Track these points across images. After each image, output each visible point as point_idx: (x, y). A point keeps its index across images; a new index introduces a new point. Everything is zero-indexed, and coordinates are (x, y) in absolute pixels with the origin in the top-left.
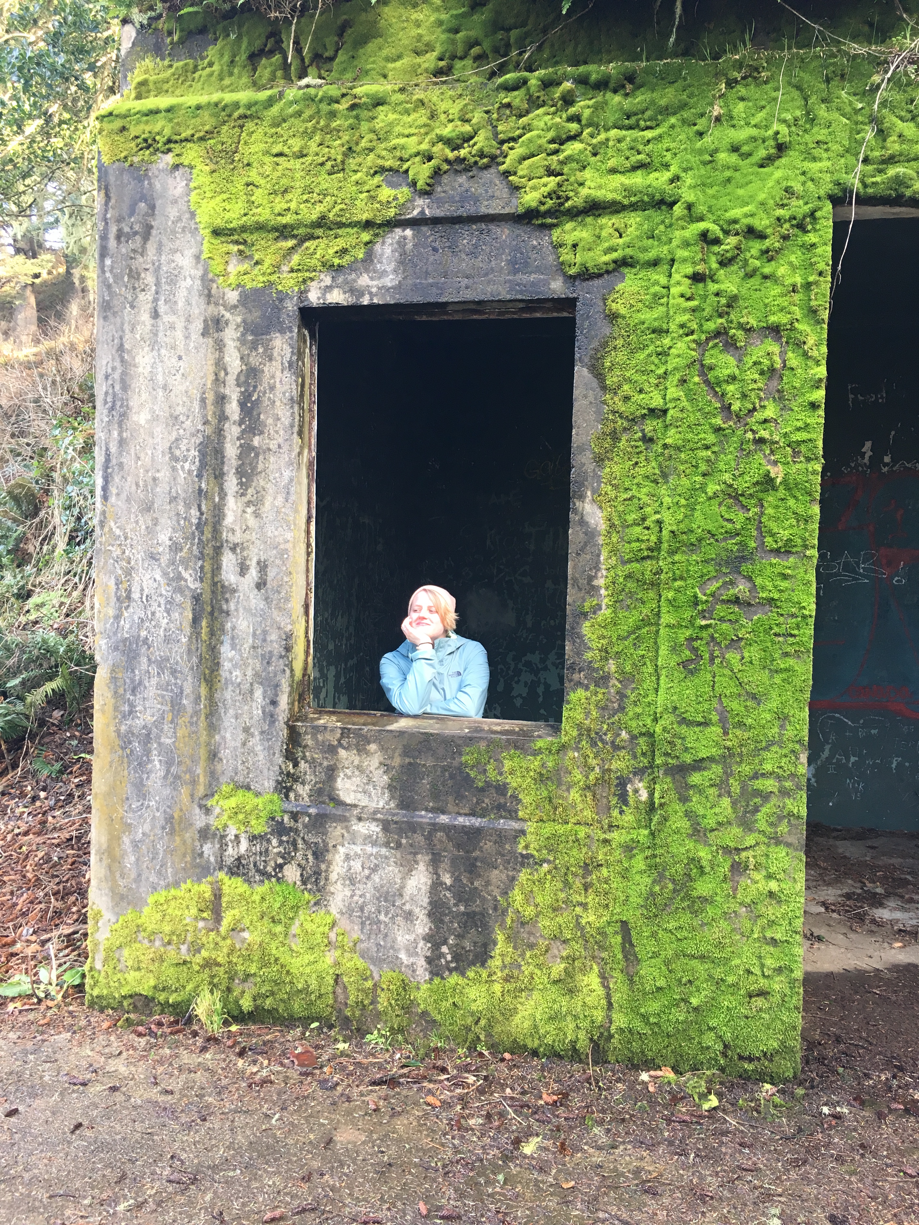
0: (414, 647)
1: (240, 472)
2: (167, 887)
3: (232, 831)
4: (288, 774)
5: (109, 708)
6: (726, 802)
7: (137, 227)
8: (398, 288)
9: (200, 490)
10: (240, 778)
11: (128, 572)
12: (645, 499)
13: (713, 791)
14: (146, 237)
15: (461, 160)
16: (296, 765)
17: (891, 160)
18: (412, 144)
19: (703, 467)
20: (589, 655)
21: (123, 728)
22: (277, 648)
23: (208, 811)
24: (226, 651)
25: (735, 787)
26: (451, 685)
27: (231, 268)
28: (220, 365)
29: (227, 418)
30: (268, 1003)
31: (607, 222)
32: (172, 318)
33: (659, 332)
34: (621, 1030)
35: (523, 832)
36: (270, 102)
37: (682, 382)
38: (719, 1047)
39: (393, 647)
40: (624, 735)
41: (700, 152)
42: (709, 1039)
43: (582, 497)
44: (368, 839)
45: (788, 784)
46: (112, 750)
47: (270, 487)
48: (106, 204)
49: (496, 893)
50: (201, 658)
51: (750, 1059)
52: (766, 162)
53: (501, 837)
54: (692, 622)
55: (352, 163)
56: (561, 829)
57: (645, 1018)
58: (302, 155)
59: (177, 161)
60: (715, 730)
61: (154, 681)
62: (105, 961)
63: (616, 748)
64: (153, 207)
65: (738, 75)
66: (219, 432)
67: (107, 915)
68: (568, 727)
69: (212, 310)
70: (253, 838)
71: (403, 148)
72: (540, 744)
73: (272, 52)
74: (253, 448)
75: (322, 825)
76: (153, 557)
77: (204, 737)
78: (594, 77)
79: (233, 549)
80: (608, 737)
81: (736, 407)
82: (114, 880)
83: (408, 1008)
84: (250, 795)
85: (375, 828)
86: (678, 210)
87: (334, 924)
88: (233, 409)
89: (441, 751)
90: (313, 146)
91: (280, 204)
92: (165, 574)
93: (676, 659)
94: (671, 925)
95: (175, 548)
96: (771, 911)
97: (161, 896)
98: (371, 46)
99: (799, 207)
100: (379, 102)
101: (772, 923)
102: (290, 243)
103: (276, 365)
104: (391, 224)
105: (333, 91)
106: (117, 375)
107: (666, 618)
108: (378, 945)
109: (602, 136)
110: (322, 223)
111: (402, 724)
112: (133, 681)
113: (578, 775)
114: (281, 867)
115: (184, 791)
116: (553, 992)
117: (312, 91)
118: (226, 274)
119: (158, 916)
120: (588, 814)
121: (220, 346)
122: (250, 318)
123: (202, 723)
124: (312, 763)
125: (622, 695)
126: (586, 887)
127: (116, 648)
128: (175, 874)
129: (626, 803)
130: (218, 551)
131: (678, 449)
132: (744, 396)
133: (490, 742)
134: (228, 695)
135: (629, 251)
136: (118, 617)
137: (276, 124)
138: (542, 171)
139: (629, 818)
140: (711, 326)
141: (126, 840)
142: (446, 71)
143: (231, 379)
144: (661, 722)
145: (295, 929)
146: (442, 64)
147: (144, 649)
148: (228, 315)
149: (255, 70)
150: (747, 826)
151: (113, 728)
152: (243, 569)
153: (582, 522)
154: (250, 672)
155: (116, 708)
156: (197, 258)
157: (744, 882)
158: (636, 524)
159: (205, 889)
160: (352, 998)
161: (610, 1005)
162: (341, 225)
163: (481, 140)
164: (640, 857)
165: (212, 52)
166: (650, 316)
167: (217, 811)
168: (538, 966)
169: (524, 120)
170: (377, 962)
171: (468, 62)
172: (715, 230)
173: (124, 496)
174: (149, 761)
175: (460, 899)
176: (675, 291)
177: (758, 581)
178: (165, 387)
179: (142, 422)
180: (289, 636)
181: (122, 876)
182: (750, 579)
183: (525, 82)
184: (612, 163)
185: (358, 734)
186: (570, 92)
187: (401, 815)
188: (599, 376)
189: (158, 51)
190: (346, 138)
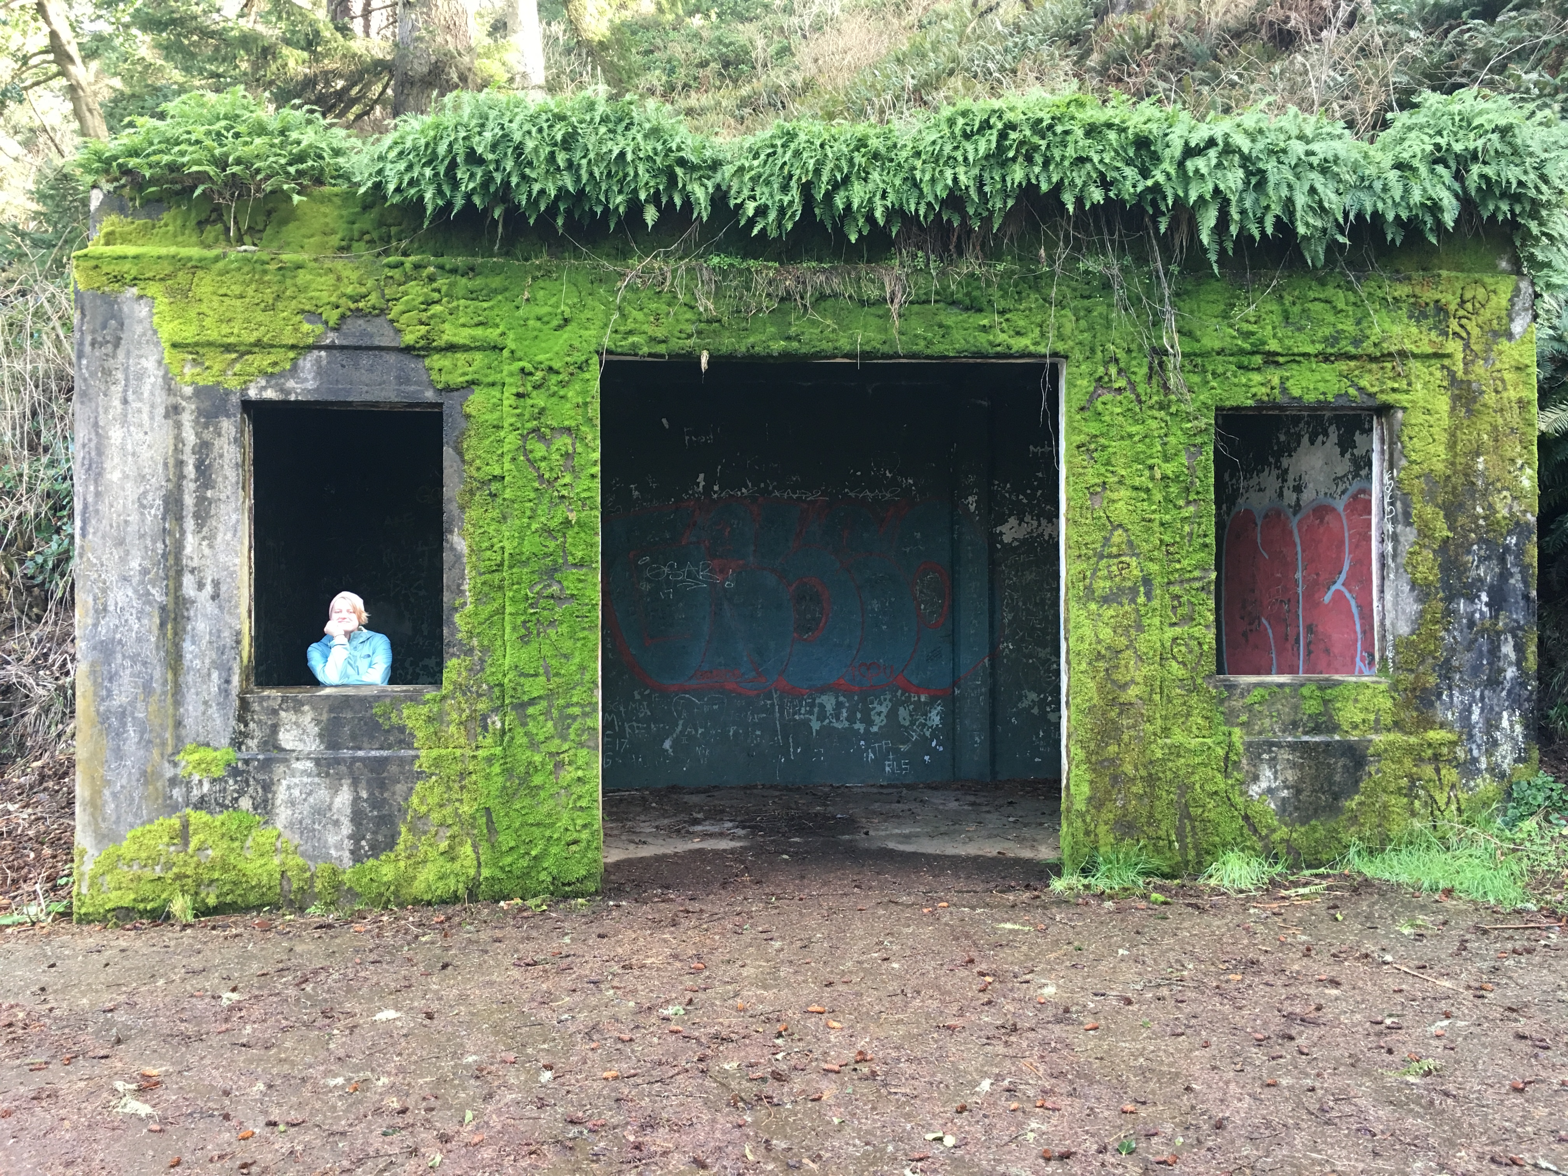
0: (332, 638)
1: (197, 516)
2: (143, 824)
3: (196, 778)
4: (240, 732)
5: (90, 694)
6: (550, 724)
7: (108, 338)
8: (316, 390)
9: (164, 529)
10: (201, 739)
11: (104, 591)
12: (492, 533)
13: (542, 718)
14: (117, 345)
15: (358, 310)
16: (246, 725)
17: (630, 333)
18: (325, 297)
19: (528, 513)
20: (459, 636)
21: (102, 708)
22: (229, 642)
23: (175, 765)
24: (188, 647)
25: (555, 713)
26: (363, 664)
27: (186, 370)
28: (179, 439)
29: (184, 477)
30: (229, 899)
31: (461, 356)
32: (139, 405)
33: (498, 427)
34: (486, 878)
35: (418, 757)
36: (217, 259)
37: (514, 459)
38: (549, 879)
39: (318, 640)
40: (485, 686)
41: (518, 318)
42: (543, 876)
43: (451, 532)
44: (304, 773)
45: (587, 709)
46: (93, 726)
47: (221, 528)
48: (82, 319)
49: (400, 799)
50: (167, 652)
51: (569, 884)
52: (559, 328)
53: (402, 761)
54: (525, 612)
55: (280, 305)
56: (443, 752)
57: (502, 868)
58: (241, 297)
59: (142, 293)
60: (542, 679)
61: (128, 672)
62: (91, 886)
63: (480, 695)
64: (122, 325)
65: (539, 274)
66: (179, 487)
67: (91, 851)
68: (447, 686)
69: (172, 400)
70: (213, 781)
71: (318, 298)
72: (428, 696)
73: (215, 222)
74: (206, 499)
75: (269, 766)
76: (125, 579)
77: (171, 711)
78: (448, 267)
79: (192, 572)
80: (474, 689)
81: (546, 476)
82: (96, 823)
83: (337, 887)
84: (210, 750)
85: (309, 765)
86: (506, 353)
87: (279, 836)
88: (190, 470)
89: (357, 707)
90: (250, 291)
91: (224, 329)
92: (136, 591)
93: (516, 635)
94: (518, 807)
95: (145, 572)
96: (578, 790)
97: (139, 830)
98: (291, 226)
99: (580, 358)
100: (299, 267)
101: (580, 797)
102: (234, 356)
103: (224, 441)
104: (310, 348)
105: (265, 257)
106: (93, 445)
107: (508, 610)
108: (314, 847)
109: (455, 304)
110: (258, 343)
111: (327, 691)
112: (109, 672)
113: (455, 716)
114: (236, 799)
115: (156, 753)
116: (441, 860)
117: (249, 255)
118: (182, 374)
119: (136, 847)
120: (462, 741)
121: (178, 425)
122: (202, 406)
123: (169, 700)
124: (259, 722)
125: (482, 661)
126: (462, 788)
127: (94, 648)
128: (149, 813)
129: (487, 730)
130: (179, 573)
131: (513, 502)
132: (552, 469)
133: (393, 698)
134: (190, 678)
135: (476, 376)
136: (95, 625)
137: (221, 274)
138: (416, 322)
139: (489, 740)
140: (529, 425)
141: (107, 792)
142: (348, 248)
143: (188, 449)
144: (509, 676)
145: (249, 843)
146: (343, 243)
147: (119, 648)
148: (184, 403)
149: (202, 232)
150: (564, 738)
151: (93, 709)
152: (201, 586)
153: (453, 549)
154: (207, 661)
155: (95, 694)
156: (160, 363)
157: (562, 773)
158: (487, 549)
159: (175, 822)
160: (295, 886)
161: (479, 864)
162: (272, 346)
163: (373, 299)
164: (497, 765)
165: (166, 216)
166: (492, 417)
167: (183, 763)
168: (430, 845)
169: (401, 288)
170: (313, 858)
171: (362, 244)
172: (529, 367)
173: (100, 534)
174: (125, 732)
175: (374, 807)
176: (506, 403)
177: (565, 584)
178: (134, 454)
179: (115, 479)
180: (239, 633)
181: (104, 820)
182: (560, 582)
183: (402, 264)
184: (462, 321)
185: (294, 699)
186: (433, 274)
187: (330, 754)
188: (461, 454)
189: (122, 210)
190: (275, 288)
